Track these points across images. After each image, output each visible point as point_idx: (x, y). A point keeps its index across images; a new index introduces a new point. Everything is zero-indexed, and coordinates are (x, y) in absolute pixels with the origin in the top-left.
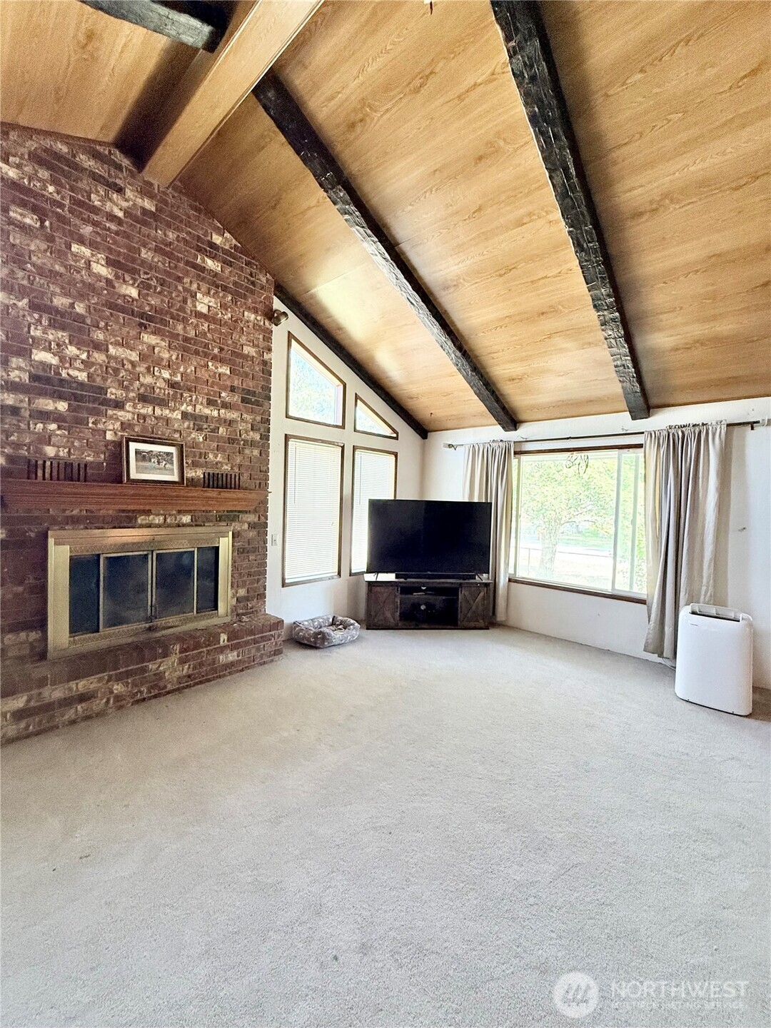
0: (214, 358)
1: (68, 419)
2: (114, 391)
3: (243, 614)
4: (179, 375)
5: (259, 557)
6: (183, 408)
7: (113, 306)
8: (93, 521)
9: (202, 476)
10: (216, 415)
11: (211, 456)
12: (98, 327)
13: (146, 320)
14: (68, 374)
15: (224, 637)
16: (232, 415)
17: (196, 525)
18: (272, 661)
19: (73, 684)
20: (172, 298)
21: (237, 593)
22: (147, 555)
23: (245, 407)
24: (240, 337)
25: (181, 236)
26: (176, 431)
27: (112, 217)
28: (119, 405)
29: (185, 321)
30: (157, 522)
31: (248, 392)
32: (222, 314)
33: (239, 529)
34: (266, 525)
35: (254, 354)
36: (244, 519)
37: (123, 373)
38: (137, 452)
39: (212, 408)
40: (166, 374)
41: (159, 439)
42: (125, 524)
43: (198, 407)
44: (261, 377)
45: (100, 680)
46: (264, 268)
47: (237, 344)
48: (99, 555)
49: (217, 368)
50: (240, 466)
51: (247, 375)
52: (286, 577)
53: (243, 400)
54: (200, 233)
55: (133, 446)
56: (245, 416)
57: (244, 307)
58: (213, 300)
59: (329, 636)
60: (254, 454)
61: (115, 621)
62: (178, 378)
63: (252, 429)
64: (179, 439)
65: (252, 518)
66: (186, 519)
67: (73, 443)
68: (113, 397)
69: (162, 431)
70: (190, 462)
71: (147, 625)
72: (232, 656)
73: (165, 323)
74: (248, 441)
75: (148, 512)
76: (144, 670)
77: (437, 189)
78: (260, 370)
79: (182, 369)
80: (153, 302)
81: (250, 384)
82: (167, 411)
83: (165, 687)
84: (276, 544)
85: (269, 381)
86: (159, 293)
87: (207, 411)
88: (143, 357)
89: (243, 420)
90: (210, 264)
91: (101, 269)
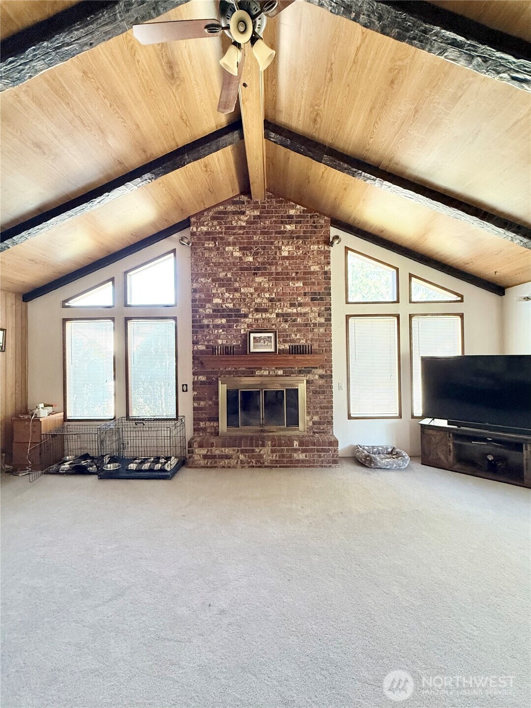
0: (293, 279)
1: (226, 326)
2: (244, 309)
3: (317, 433)
4: (274, 294)
5: (327, 397)
6: (276, 311)
7: (242, 269)
8: (237, 373)
9: (288, 348)
10: (295, 311)
11: (293, 336)
12: (236, 281)
13: (256, 270)
14: (226, 306)
15: (296, 443)
16: (306, 310)
17: (286, 376)
18: (330, 466)
19: (223, 449)
20: (269, 255)
21: (312, 418)
22: (259, 391)
23: (313, 303)
24: (308, 262)
25: (273, 220)
26: (273, 325)
27: (241, 227)
28: (246, 316)
29: (276, 264)
30: (265, 374)
31: (315, 293)
32: (296, 252)
33: (312, 378)
34: (331, 376)
35: (318, 270)
36: (315, 372)
37: (247, 300)
38: (254, 338)
39: (293, 308)
40: (267, 295)
41: (265, 329)
42: (250, 375)
43: (285, 309)
44: (324, 282)
45: (234, 450)
46: (323, 214)
47: (306, 267)
48: (238, 390)
49: (294, 284)
50: (312, 340)
51: (313, 283)
52: (351, 413)
53: (312, 299)
54: (282, 214)
55: (252, 335)
56: (313, 308)
57: (310, 243)
58: (291, 247)
59: (375, 460)
60: (320, 331)
61: (246, 424)
62: (274, 296)
63: (319, 316)
64: (275, 329)
65: (321, 372)
66: (280, 372)
67: (228, 337)
68: (244, 312)
69: (267, 325)
70: (281, 340)
71: (260, 428)
72: (302, 456)
73: (265, 269)
74: (316, 324)
75: (260, 369)
76: (253, 451)
77: (380, 119)
78: (322, 278)
79: (275, 291)
80: (260, 260)
81: (316, 288)
82: (268, 315)
83: (264, 463)
84: (342, 389)
85: (329, 284)
86: (263, 255)
87: (290, 311)
88: (256, 289)
89: (312, 312)
90: (288, 227)
91: (237, 254)
